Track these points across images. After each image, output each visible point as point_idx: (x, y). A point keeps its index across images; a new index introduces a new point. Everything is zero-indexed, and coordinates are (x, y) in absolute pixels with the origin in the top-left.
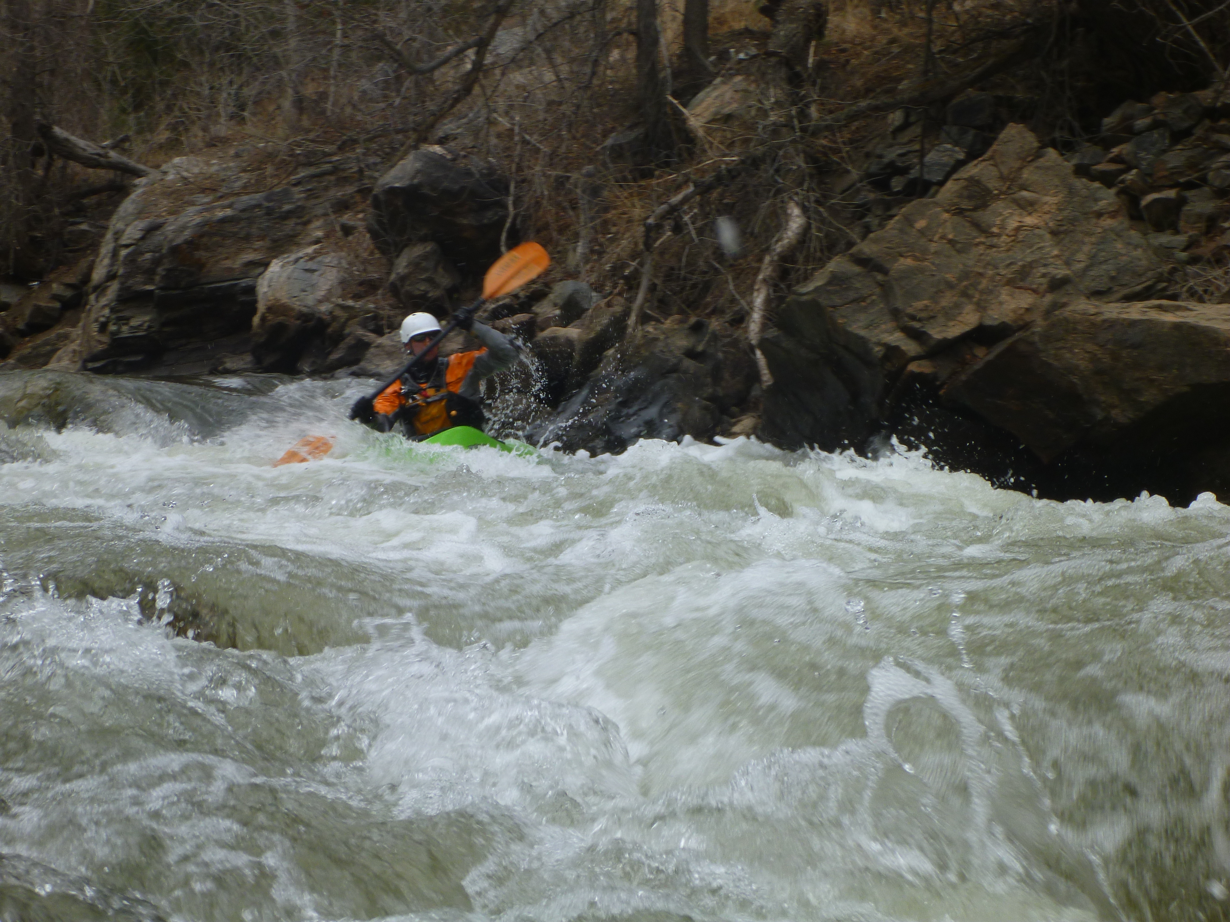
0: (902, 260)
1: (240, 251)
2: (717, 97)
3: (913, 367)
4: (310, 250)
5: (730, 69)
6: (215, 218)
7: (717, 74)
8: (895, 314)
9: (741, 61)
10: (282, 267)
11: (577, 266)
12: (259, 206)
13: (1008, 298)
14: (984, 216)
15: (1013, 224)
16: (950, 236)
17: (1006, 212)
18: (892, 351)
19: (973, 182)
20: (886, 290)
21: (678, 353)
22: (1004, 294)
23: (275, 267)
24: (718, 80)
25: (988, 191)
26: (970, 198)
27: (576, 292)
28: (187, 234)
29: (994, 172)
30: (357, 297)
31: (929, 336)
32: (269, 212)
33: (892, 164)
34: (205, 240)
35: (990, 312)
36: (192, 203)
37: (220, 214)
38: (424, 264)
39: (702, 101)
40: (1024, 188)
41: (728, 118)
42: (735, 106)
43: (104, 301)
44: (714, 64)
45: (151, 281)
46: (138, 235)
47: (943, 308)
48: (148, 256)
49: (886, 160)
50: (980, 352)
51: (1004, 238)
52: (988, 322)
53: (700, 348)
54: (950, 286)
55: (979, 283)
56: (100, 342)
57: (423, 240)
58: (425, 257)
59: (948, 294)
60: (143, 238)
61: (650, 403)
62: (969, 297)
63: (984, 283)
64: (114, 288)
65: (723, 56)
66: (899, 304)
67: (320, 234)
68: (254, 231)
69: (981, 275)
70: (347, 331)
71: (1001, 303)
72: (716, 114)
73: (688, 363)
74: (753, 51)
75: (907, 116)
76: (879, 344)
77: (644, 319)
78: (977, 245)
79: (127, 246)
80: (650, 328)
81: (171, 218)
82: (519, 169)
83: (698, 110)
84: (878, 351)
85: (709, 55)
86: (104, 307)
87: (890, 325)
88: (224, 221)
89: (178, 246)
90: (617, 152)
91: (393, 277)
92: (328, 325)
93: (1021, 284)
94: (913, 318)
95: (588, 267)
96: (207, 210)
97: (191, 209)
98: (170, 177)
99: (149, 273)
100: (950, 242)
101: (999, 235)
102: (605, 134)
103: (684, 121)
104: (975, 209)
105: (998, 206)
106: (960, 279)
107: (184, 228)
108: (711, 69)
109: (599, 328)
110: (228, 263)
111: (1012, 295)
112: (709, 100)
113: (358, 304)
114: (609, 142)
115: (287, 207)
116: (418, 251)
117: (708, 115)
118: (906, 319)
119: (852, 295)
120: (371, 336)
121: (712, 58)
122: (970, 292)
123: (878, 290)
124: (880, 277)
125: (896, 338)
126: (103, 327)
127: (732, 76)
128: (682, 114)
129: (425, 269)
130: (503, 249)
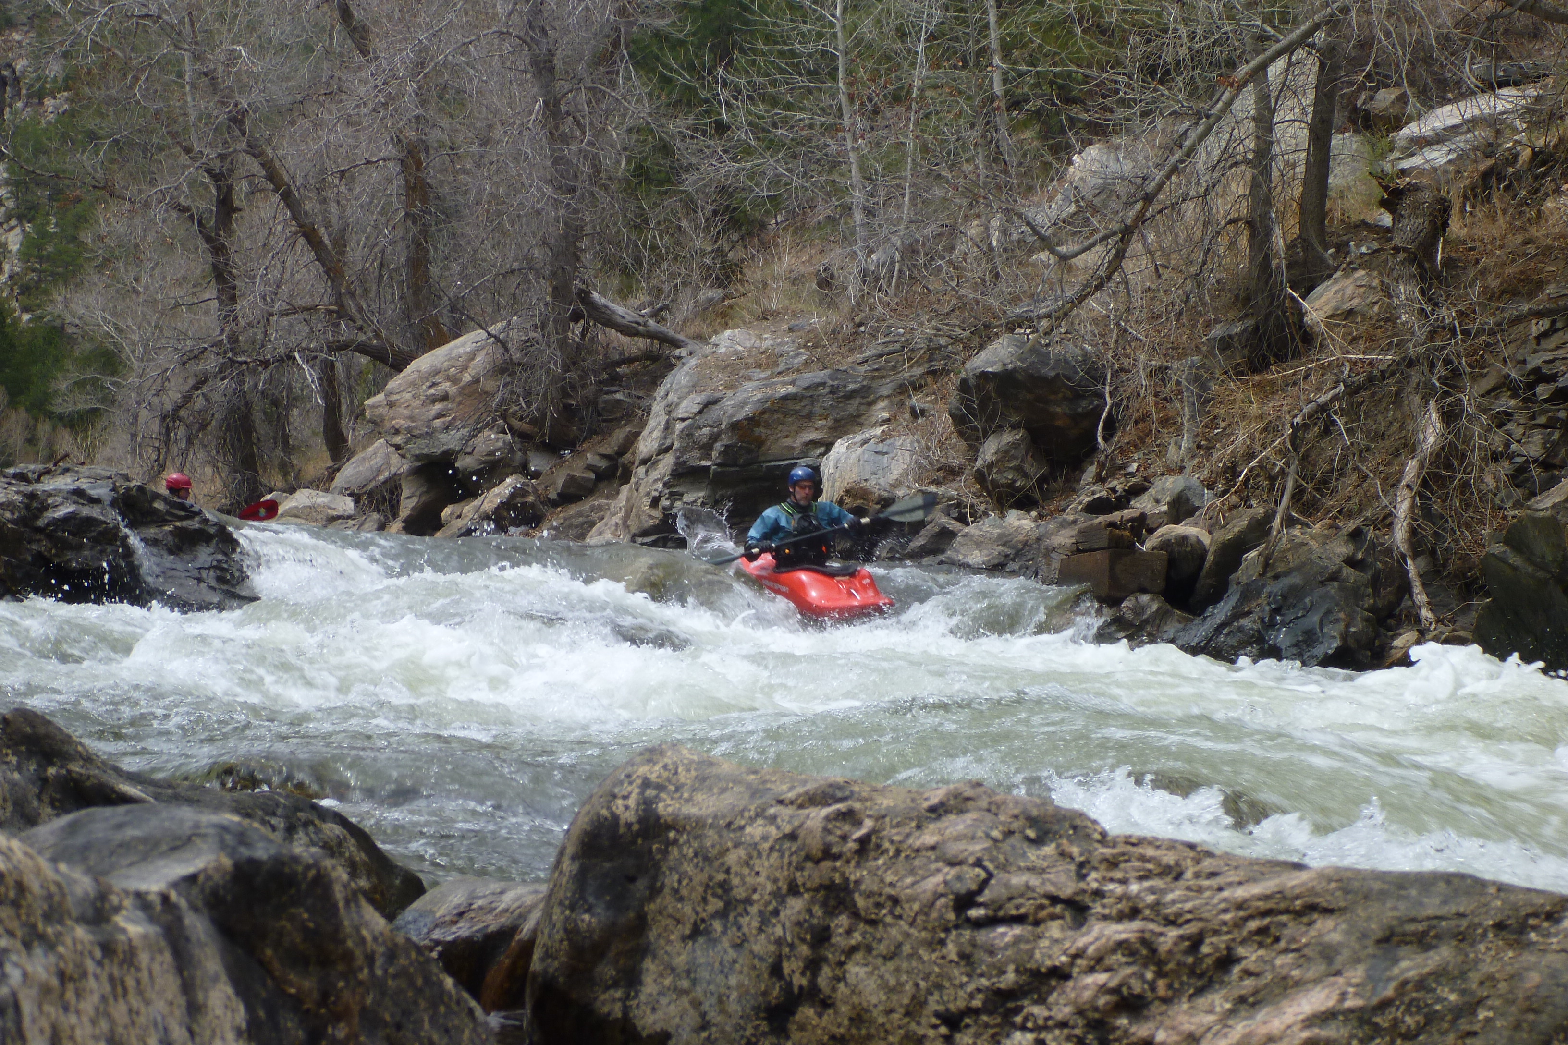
1: (801, 429)
2: (1337, 292)
4: (878, 431)
5: (1351, 263)
6: (777, 396)
7: (1336, 269)
9: (1362, 255)
10: (848, 448)
11: (1182, 460)
12: (823, 384)
21: (1337, 560)
23: (840, 447)
24: (1339, 274)
27: (1187, 488)
28: (747, 411)
30: (937, 483)
32: (834, 391)
33: (1537, 371)
34: (766, 416)
36: (749, 379)
37: (782, 391)
38: (1013, 452)
39: (1322, 295)
41: (1350, 314)
42: (1355, 302)
43: (655, 474)
44: (1334, 257)
45: (708, 457)
46: (696, 409)
48: (706, 430)
49: (1529, 367)
53: (1360, 556)
56: (650, 516)
57: (1014, 427)
58: (1015, 445)
60: (700, 412)
61: (1308, 612)
64: (667, 462)
65: (1342, 248)
67: (886, 415)
68: (817, 409)
72: (1337, 309)
73: (1347, 571)
74: (1376, 245)
75: (1554, 322)
77: (1289, 522)
79: (683, 420)
80: (1297, 531)
81: (730, 393)
82: (1116, 357)
83: (1317, 304)
85: (1327, 248)
86: (656, 481)
88: (785, 398)
89: (738, 422)
90: (1225, 344)
91: (979, 463)
95: (1196, 461)
96: (766, 386)
97: (749, 385)
98: (722, 350)
99: (706, 449)
102: (1208, 325)
103: (1304, 314)
107: (744, 403)
108: (1331, 262)
109: (1236, 530)
110: (787, 442)
112: (1330, 294)
113: (941, 491)
114: (1217, 331)
115: (851, 387)
116: (1008, 437)
117: (1328, 310)
120: (955, 525)
121: (1331, 251)
126: (655, 502)
127: (1354, 270)
128: (1301, 306)
129: (1014, 457)
130: (1100, 440)
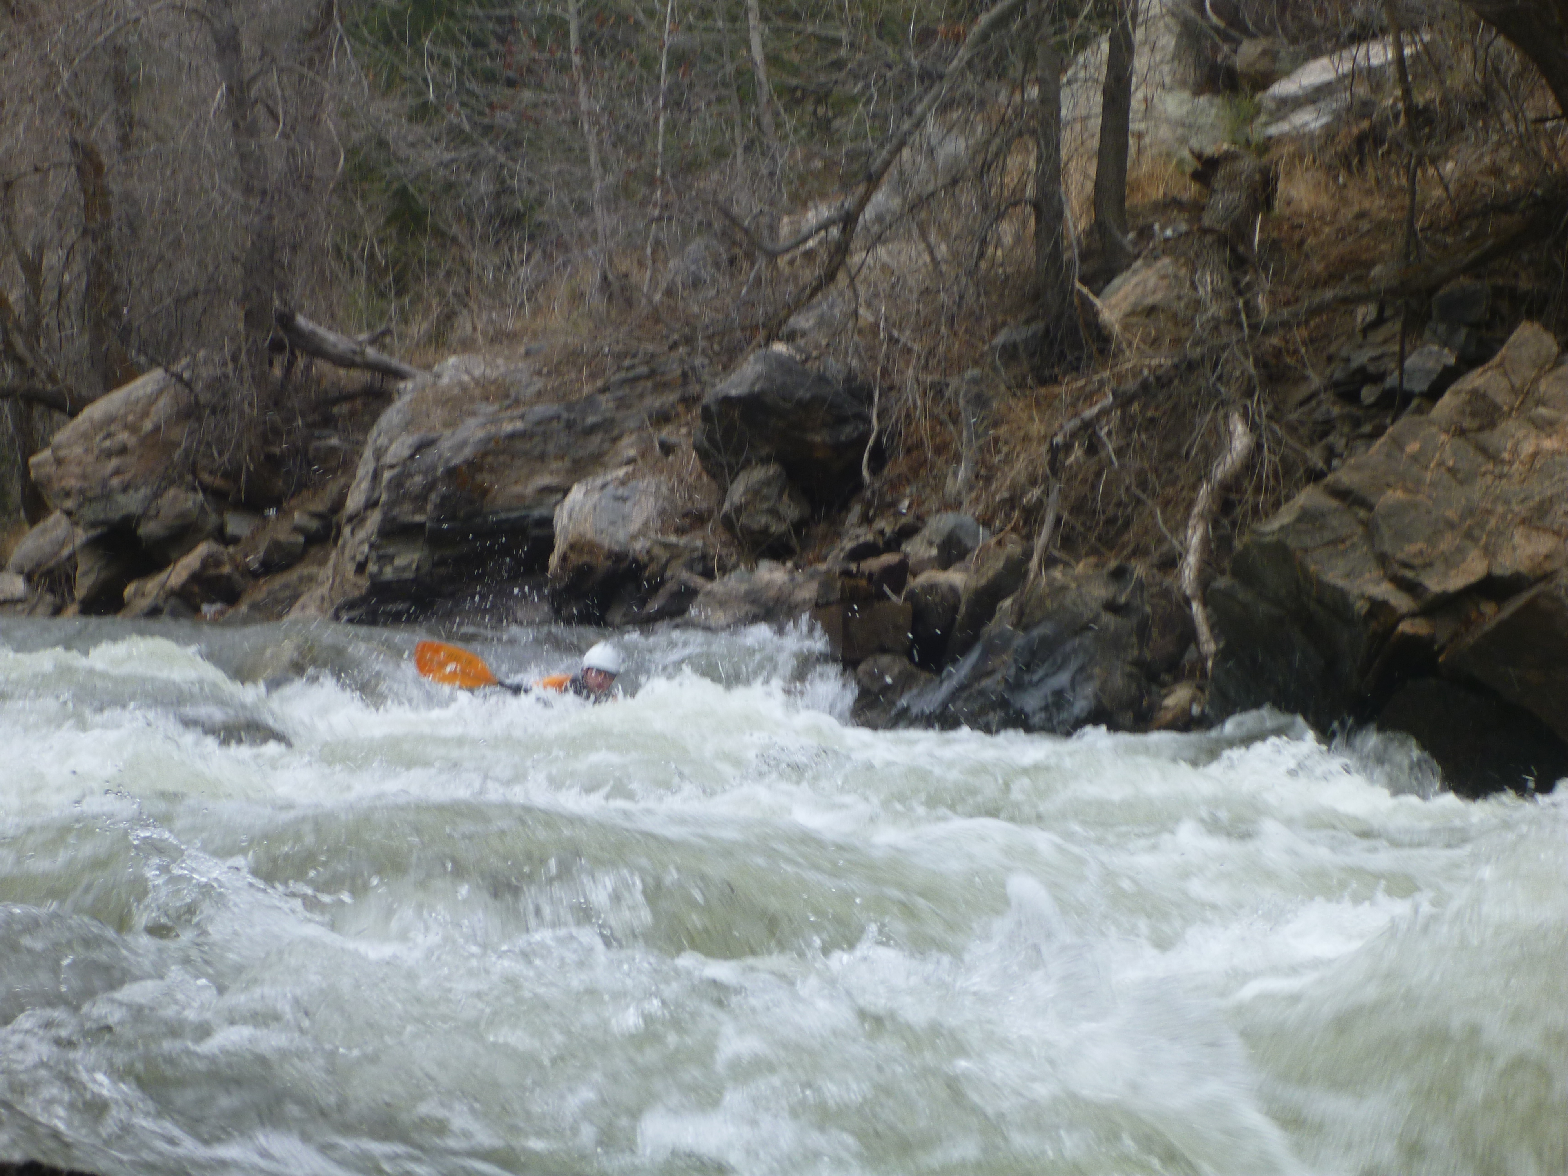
0: (1390, 492)
1: (531, 474)
2: (1136, 285)
3: (1405, 627)
4: (621, 473)
5: (1154, 249)
6: (502, 434)
7: (1137, 257)
8: (1383, 559)
9: (1167, 240)
10: (585, 494)
11: (959, 493)
12: (558, 418)
13: (1523, 541)
14: (1492, 439)
15: (1528, 448)
16: (1451, 463)
17: (1520, 434)
18: (1378, 607)
19: (1477, 395)
20: (1370, 530)
21: (1095, 606)
22: (1518, 536)
23: (577, 493)
24: (1139, 263)
25: (1496, 408)
26: (1474, 415)
27: (959, 526)
28: (468, 452)
29: (1504, 383)
30: (680, 531)
31: (1426, 589)
32: (570, 425)
33: (1362, 370)
34: (490, 459)
35: (1500, 559)
36: (473, 414)
37: (508, 427)
38: (765, 491)
39: (1119, 288)
40: (1540, 402)
41: (1151, 310)
42: (1159, 296)
43: (361, 534)
44: (1135, 243)
45: (421, 510)
46: (406, 453)
47: (1443, 553)
48: (418, 479)
49: (1354, 364)
50: (1488, 608)
51: (1516, 465)
52: (1498, 571)
53: (1123, 599)
54: (1451, 525)
55: (1487, 522)
56: (355, 585)
57: (765, 461)
58: (767, 482)
59: (1448, 536)
60: (412, 456)
61: (1059, 668)
62: (1475, 540)
63: (1493, 522)
64: (374, 518)
65: (1145, 233)
66: (1387, 547)
67: (632, 452)
68: (551, 448)
69: (1489, 512)
70: (669, 573)
71: (1514, 548)
72: (1135, 305)
73: (1109, 619)
74: (1183, 227)
75: (1381, 310)
76: (1362, 596)
77: (1049, 562)
78: (1484, 474)
79: (392, 467)
80: (1057, 573)
81: (447, 433)
82: (885, 372)
83: (1113, 300)
84: (1362, 607)
85: (1125, 232)
86: (361, 542)
87: (1377, 573)
88: (513, 436)
89: (456, 467)
90: (1010, 353)
91: (726, 506)
92: (646, 566)
93: (1539, 524)
94: (1406, 565)
95: (974, 494)
96: (491, 422)
97: (472, 422)
99: (420, 501)
100: (1449, 470)
101: (1511, 463)
102: (994, 331)
103: (1096, 314)
104: (1481, 429)
105: (1510, 426)
106: (1463, 518)
107: (464, 444)
108: (1130, 248)
109: (991, 573)
110: (518, 489)
111: (1528, 538)
112: (1128, 288)
113: (683, 541)
114: (1000, 339)
115: (591, 420)
116: (758, 474)
117: (1126, 307)
118: (1396, 567)
119: (1328, 535)
120: (698, 581)
121: (1131, 236)
122: (1476, 532)
123: (1360, 530)
124: (1362, 513)
125: (1384, 590)
126: (361, 568)
127: (1156, 258)
128: (1092, 305)
129: (766, 498)
130: (865, 473)
